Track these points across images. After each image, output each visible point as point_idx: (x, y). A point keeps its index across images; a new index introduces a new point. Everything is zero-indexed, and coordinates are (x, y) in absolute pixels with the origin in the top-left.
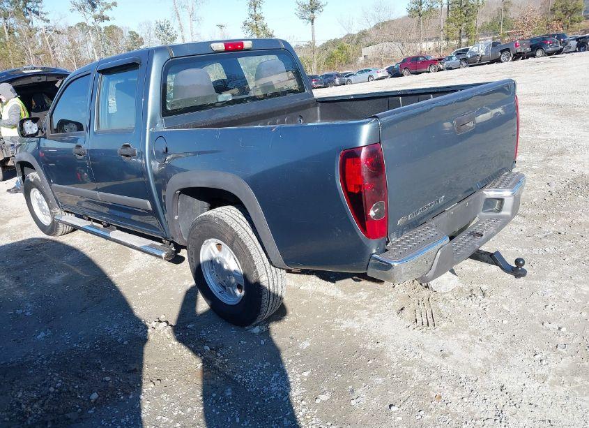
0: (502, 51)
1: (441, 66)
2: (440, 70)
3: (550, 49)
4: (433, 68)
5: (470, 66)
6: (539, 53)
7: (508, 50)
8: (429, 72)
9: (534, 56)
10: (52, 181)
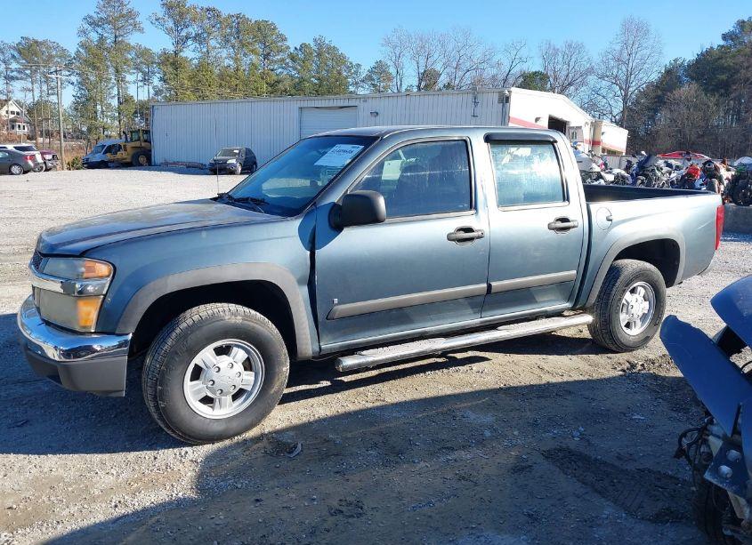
10: (336, 300)
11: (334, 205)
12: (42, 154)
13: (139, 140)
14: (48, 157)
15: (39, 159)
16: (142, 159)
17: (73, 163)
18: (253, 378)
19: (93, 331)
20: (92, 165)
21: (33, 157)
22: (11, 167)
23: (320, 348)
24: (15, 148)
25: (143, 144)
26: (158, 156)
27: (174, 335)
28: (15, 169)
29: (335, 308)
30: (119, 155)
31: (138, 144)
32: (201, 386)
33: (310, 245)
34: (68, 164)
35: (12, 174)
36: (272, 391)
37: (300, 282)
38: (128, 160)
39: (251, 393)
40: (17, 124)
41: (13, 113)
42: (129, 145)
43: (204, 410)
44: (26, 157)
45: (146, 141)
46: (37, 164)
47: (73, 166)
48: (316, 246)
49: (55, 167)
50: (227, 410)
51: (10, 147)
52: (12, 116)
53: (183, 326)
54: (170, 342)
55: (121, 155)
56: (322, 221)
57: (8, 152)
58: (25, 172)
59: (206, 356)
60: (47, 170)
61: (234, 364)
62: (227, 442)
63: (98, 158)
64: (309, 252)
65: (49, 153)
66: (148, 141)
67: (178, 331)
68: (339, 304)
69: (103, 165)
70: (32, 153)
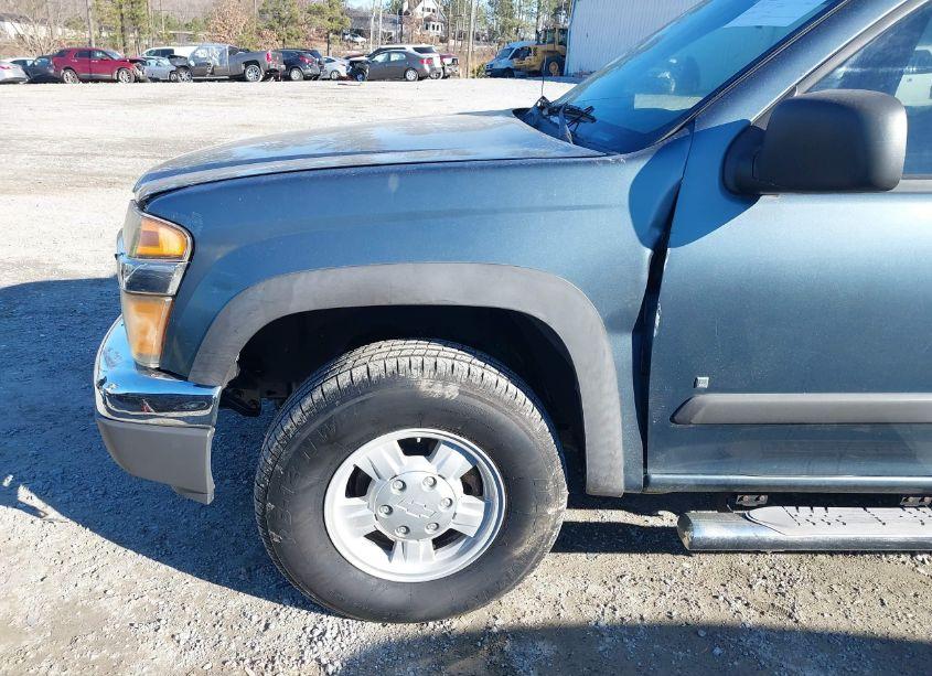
0: (247, 64)
1: (140, 73)
2: (138, 80)
3: (310, 71)
4: (124, 75)
5: (195, 81)
6: (295, 74)
7: (256, 63)
8: (117, 81)
9: (288, 78)
10: (703, 382)
11: (747, 129)
12: (442, 57)
13: (552, 42)
14: (448, 61)
15: (437, 64)
16: (554, 67)
17: (479, 70)
18: (482, 515)
19: (153, 366)
20: (495, 73)
21: (430, 60)
22: (406, 71)
23: (647, 480)
24: (416, 49)
25: (557, 48)
26: (572, 65)
27: (308, 401)
28: (411, 75)
29: (700, 398)
30: (527, 62)
31: (550, 47)
32: (365, 512)
33: (657, 233)
34: (473, 72)
35: (407, 80)
36: (518, 552)
37: (612, 325)
38: (537, 68)
39: (473, 542)
40: (432, 23)
41: (429, 10)
42: (541, 48)
43: (368, 559)
44: (422, 60)
45: (561, 43)
46: (433, 70)
47: (477, 74)
48: (672, 238)
49: (453, 74)
50: (419, 564)
51: (409, 48)
52: (427, 14)
53: (330, 386)
54: (297, 416)
55: (532, 61)
56: (703, 171)
57: (406, 53)
58: (420, 79)
59: (379, 453)
60: (444, 77)
61: (439, 479)
62: (411, 629)
63: (503, 64)
64: (648, 252)
65: (450, 57)
66: (563, 43)
67: (317, 395)
68: (711, 389)
69: (507, 73)
70: (430, 55)
